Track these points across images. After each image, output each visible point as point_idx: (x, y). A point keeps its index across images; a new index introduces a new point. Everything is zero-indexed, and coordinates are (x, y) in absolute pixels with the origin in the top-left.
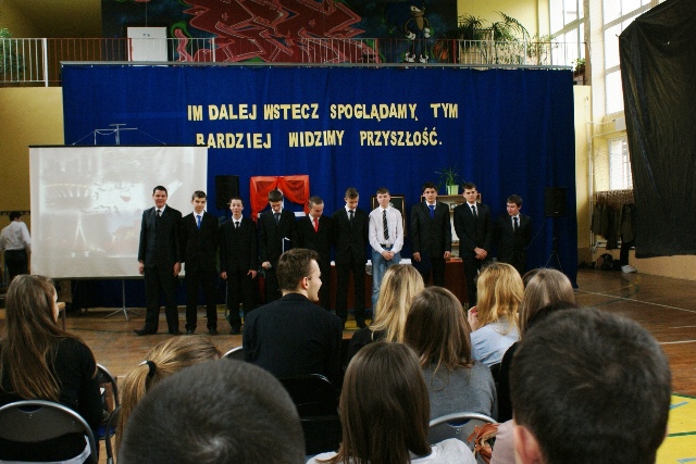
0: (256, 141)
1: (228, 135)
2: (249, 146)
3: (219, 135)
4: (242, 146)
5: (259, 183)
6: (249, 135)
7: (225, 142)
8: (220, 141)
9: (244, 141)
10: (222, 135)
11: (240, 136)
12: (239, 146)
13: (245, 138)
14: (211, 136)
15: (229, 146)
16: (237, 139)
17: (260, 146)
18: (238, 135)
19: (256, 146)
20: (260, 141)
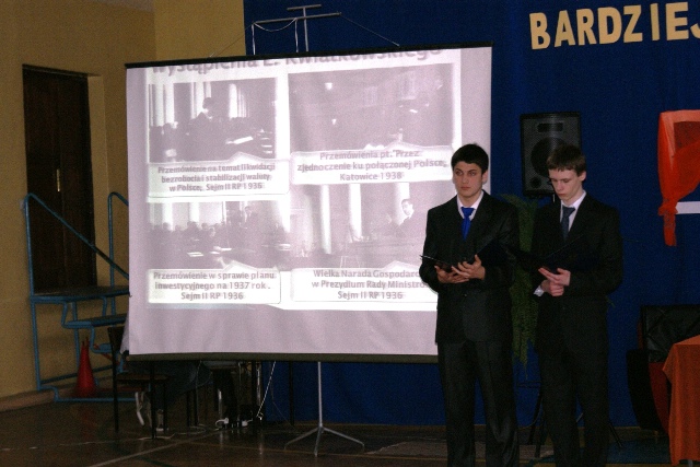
0: (672, 22)
1: (604, 12)
2: (656, 36)
3: (581, 13)
4: (638, 37)
5: (678, 126)
6: (654, 8)
7: (595, 28)
8: (585, 28)
9: (644, 25)
10: (588, 13)
11: (635, 11)
12: (633, 37)
13: (646, 15)
14: (564, 16)
15: (606, 38)
16: (626, 19)
17: (684, 35)
18: (628, 10)
19: (672, 35)
20: (683, 21)
